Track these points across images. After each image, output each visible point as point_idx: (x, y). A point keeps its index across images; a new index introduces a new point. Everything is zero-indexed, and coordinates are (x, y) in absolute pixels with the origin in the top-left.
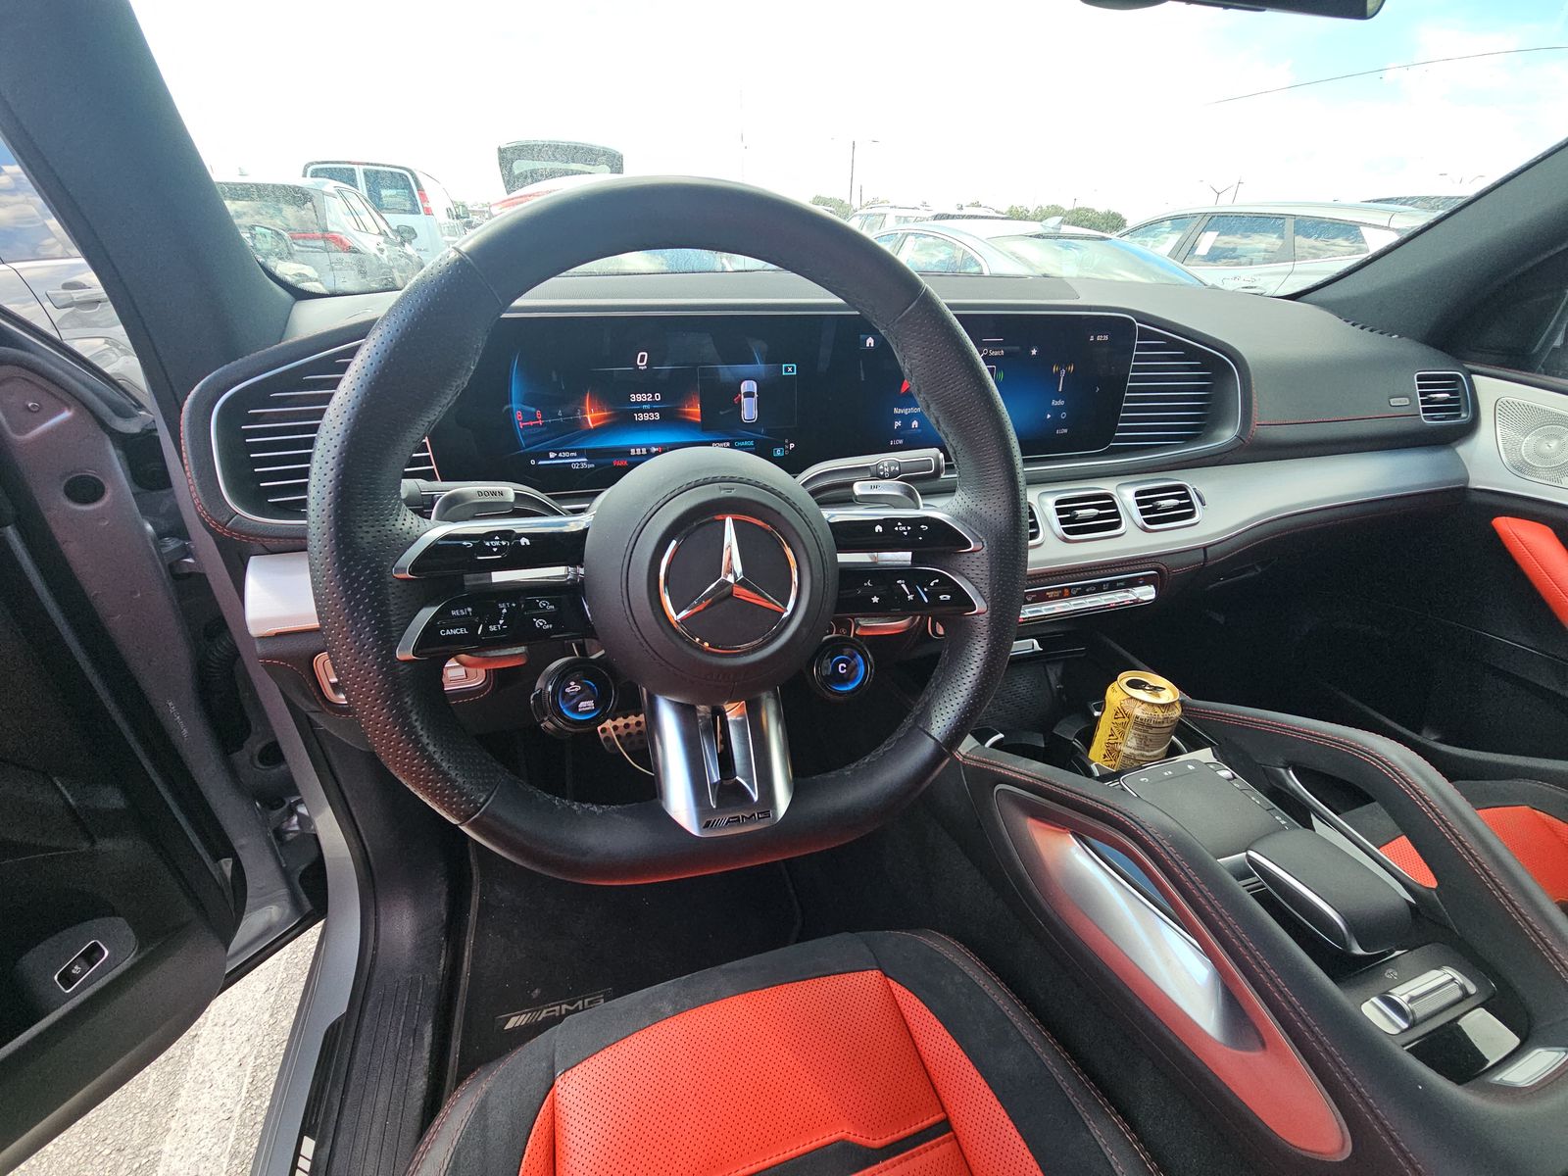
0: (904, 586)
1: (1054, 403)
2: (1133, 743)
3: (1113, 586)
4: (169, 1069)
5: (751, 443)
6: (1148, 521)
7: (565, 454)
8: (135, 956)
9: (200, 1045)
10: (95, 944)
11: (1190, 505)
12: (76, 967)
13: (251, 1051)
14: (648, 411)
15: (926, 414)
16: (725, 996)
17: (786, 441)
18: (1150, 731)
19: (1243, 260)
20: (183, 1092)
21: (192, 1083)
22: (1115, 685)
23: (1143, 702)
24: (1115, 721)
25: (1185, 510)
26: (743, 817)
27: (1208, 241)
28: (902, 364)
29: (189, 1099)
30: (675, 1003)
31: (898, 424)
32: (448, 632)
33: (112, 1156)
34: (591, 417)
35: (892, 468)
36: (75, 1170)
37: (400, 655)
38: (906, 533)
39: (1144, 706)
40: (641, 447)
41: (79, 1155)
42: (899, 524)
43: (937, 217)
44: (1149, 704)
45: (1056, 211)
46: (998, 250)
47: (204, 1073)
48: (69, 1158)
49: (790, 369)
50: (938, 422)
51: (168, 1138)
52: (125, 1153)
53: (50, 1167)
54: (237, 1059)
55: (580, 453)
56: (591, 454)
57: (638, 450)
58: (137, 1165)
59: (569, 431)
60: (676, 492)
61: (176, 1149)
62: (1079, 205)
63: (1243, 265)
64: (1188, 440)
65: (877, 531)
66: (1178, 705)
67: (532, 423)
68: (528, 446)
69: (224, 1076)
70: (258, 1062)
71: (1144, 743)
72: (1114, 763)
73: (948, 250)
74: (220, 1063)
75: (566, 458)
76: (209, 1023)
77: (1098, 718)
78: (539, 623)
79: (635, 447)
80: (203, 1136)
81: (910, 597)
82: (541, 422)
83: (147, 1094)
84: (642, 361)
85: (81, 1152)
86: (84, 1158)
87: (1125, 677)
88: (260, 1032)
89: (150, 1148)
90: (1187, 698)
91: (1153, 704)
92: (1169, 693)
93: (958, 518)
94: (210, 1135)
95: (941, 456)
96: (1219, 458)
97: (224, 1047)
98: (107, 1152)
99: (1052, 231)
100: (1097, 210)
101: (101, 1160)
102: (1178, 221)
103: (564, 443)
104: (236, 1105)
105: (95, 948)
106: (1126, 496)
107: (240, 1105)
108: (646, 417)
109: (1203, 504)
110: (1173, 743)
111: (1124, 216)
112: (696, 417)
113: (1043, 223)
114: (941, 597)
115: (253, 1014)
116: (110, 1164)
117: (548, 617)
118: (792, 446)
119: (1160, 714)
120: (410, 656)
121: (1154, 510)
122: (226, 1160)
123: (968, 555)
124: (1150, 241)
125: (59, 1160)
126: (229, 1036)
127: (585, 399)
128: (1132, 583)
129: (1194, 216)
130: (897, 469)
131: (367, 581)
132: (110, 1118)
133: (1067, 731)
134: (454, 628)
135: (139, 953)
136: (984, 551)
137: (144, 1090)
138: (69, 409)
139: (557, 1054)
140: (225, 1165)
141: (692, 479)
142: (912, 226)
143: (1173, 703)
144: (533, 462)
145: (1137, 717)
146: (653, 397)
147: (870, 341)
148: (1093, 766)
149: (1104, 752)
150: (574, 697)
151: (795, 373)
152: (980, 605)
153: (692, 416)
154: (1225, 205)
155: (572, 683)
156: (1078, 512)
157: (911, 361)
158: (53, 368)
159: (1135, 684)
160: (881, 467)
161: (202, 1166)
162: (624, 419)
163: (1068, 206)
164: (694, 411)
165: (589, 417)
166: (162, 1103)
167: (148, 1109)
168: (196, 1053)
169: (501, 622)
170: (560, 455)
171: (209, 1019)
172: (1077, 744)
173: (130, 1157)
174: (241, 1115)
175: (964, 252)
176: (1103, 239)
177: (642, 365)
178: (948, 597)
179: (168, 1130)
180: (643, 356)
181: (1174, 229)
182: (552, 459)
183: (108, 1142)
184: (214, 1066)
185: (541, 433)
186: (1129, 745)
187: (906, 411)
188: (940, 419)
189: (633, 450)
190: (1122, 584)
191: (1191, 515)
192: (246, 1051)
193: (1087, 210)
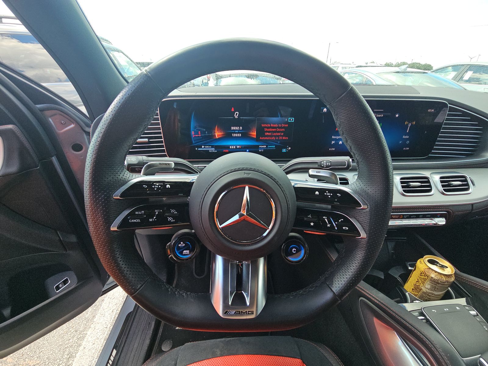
0: (326, 220)
1: (404, 137)
2: (428, 286)
3: (424, 217)
4: (95, 308)
5: (274, 146)
6: (445, 190)
7: (207, 147)
8: (76, 285)
9: (104, 303)
10: (67, 278)
11: (467, 185)
12: (61, 285)
13: (116, 308)
14: (237, 133)
15: (345, 144)
16: (240, 354)
17: (288, 146)
18: (438, 285)
19: (482, 82)
20: (96, 316)
21: (99, 314)
22: (421, 260)
23: (436, 272)
24: (420, 276)
25: (465, 187)
26: (242, 312)
27: (469, 75)
28: (336, 121)
29: (98, 319)
30: (221, 351)
31: (333, 142)
32: (132, 221)
33: (74, 333)
34: (218, 134)
35: (328, 164)
36: (63, 335)
37: (112, 229)
38: (329, 197)
39: (436, 274)
40: (233, 146)
41: (65, 331)
42: (327, 192)
43: (357, 67)
44: (439, 273)
45: (404, 64)
46: (380, 77)
47: (103, 311)
48: (62, 331)
49: (291, 120)
50: (351, 148)
51: (90, 330)
52: (77, 332)
53: (56, 333)
54: (112, 309)
55: (212, 147)
56: (216, 147)
57: (233, 147)
58: (79, 337)
59: (210, 138)
60: (226, 173)
61: (91, 334)
62: (414, 62)
63: (483, 84)
64: (468, 156)
65: (316, 194)
66: (453, 276)
67: (197, 136)
68: (195, 143)
69: (108, 314)
70: (117, 312)
71: (434, 288)
72: (417, 293)
73: (361, 78)
74: (107, 310)
75: (207, 148)
76: (107, 297)
77: (411, 271)
78: (169, 219)
79: (232, 146)
80: (99, 331)
81: (329, 225)
82: (200, 135)
83: (88, 315)
84: (236, 115)
85: (66, 330)
86: (66, 332)
87: (427, 257)
88: (119, 303)
89: (84, 332)
90: (458, 272)
91: (441, 274)
92: (450, 270)
93: (355, 192)
94: (100, 332)
95: (351, 160)
96: (483, 165)
97: (110, 305)
98: (73, 331)
99: (403, 70)
100: (421, 63)
101: (70, 333)
102: (455, 67)
103: (207, 143)
104: (109, 324)
105: (67, 280)
106: (435, 178)
107: (110, 324)
108: (236, 135)
109: (474, 185)
110: (448, 291)
111: (432, 65)
112: (254, 136)
113: (399, 67)
114: (344, 228)
115: (119, 297)
116: (72, 335)
117: (174, 217)
118: (290, 148)
119: (444, 279)
120: (116, 229)
121: (449, 185)
122: (103, 340)
123: (360, 210)
124: (443, 74)
125: (59, 331)
126: (111, 302)
127: (215, 129)
128: (435, 216)
129: (463, 65)
130: (330, 164)
131: (102, 199)
132: (76, 321)
133: (396, 273)
134: (135, 219)
135: (78, 283)
136: (368, 210)
137: (87, 314)
138: (74, 124)
139: (178, 360)
140: (102, 342)
141: (233, 168)
142: (347, 70)
143: (451, 275)
144: (196, 149)
145: (432, 278)
146: (239, 128)
147: (325, 110)
148: (407, 294)
149: (413, 288)
150: (182, 248)
151: (293, 121)
152: (363, 235)
153: (253, 135)
154: (474, 62)
155: (182, 243)
156: (411, 184)
157: (339, 120)
158: (69, 112)
159: (432, 262)
160: (323, 163)
161: (96, 341)
162: (228, 136)
163: (409, 62)
164: (254, 134)
165: (216, 134)
166: (91, 319)
167: (87, 320)
168: (103, 305)
169: (155, 218)
170: (206, 147)
171: (108, 295)
172: (399, 279)
173: (78, 334)
174: (110, 327)
175: (367, 78)
176: (424, 73)
177: (236, 117)
178: (347, 228)
179: (90, 327)
180: (237, 113)
181: (454, 70)
182: (203, 148)
183: (74, 328)
184: (106, 310)
185: (200, 139)
186: (426, 287)
187: (337, 138)
188: (352, 147)
189: (231, 147)
190: (429, 216)
191: (467, 189)
192: (114, 308)
193: (417, 63)
